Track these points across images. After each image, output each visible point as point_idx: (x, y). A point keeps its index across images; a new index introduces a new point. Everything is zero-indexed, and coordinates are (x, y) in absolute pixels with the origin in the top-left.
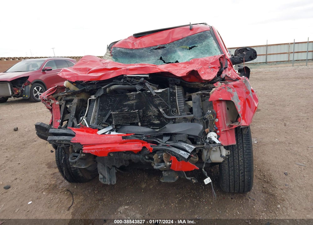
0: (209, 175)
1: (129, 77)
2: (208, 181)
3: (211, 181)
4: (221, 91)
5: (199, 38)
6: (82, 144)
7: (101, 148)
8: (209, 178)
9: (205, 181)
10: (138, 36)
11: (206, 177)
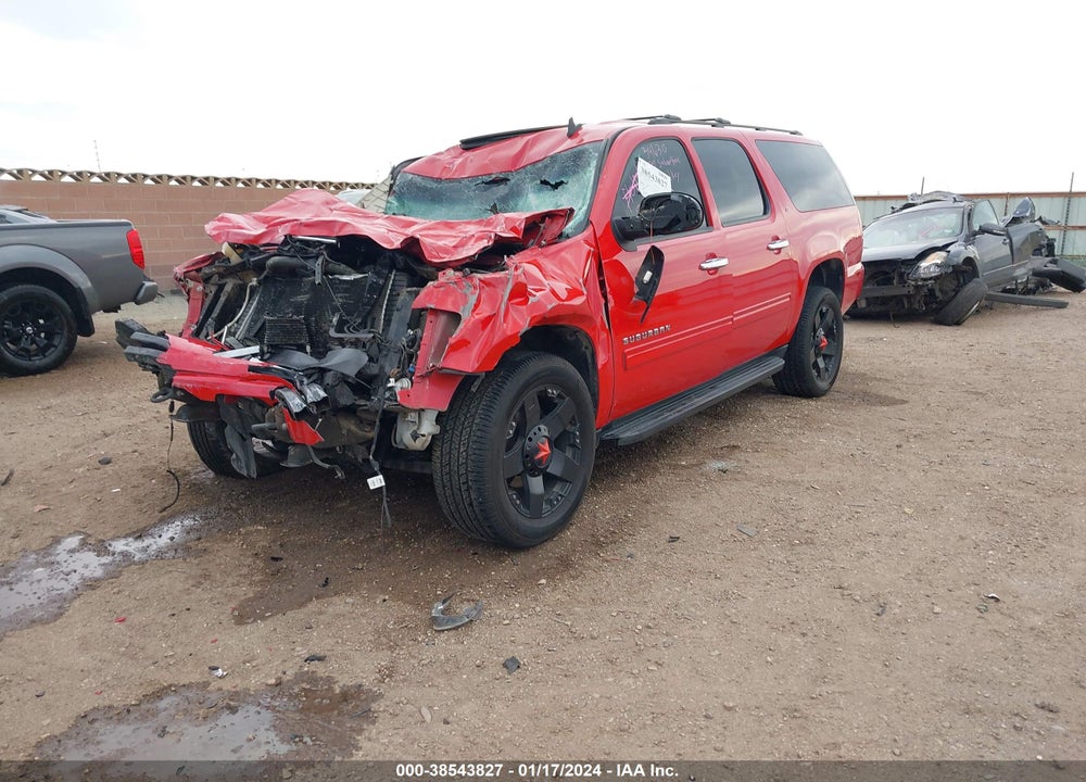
0: (383, 471)
1: (301, 241)
2: (376, 482)
3: (384, 484)
4: (442, 289)
5: (574, 161)
6: (174, 368)
7: (203, 383)
8: (381, 477)
9: (369, 481)
10: (470, 145)
11: (376, 474)
